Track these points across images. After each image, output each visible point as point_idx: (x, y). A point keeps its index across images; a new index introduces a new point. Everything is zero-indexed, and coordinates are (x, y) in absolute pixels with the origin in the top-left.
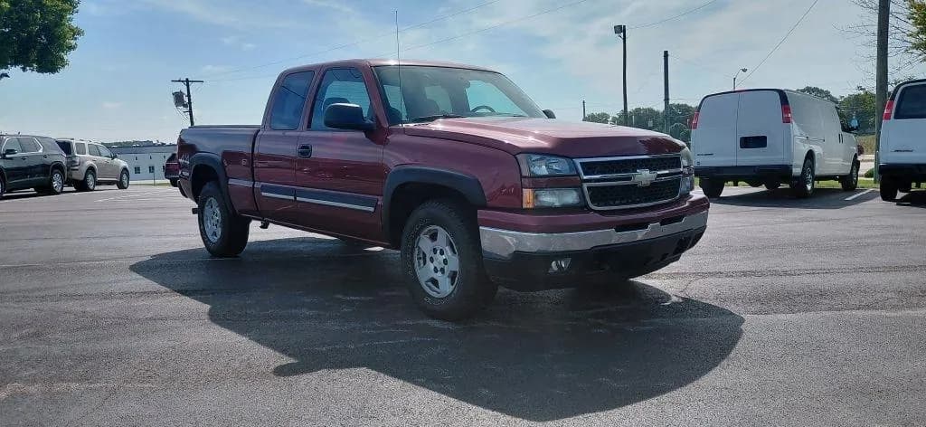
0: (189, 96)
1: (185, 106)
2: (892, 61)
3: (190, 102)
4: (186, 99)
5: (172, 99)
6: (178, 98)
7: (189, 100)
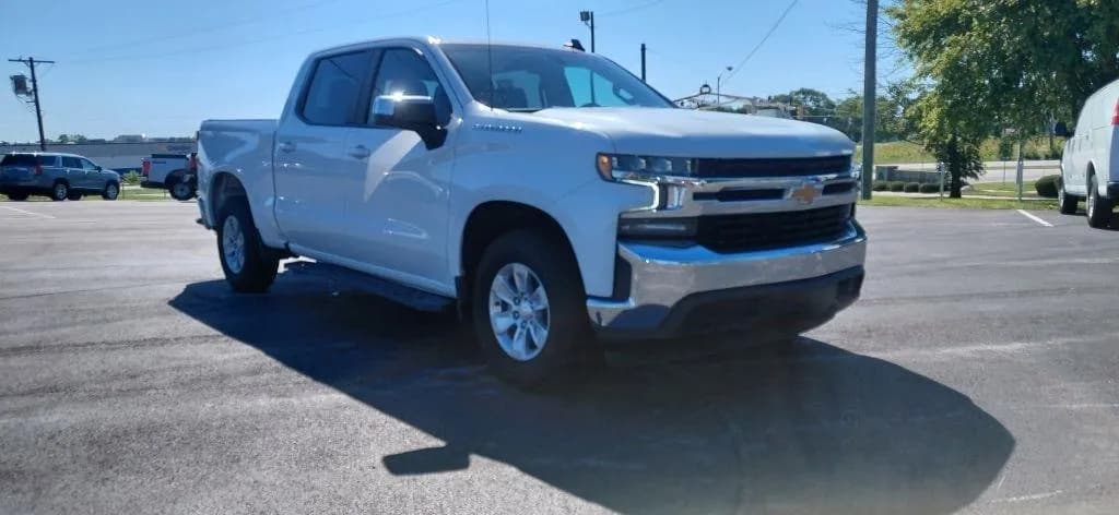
0: (34, 80)
1: (29, 94)
2: (882, 66)
3: (35, 90)
4: (30, 86)
5: (9, 86)
6: (19, 84)
7: (35, 85)
